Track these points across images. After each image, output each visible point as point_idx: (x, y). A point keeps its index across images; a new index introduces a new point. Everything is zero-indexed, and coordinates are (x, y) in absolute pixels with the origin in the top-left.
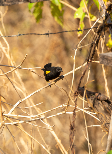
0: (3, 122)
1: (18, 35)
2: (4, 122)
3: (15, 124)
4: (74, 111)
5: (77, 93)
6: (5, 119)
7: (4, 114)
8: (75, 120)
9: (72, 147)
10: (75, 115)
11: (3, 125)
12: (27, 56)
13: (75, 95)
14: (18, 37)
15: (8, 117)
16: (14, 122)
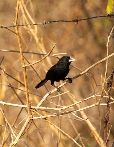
0: (31, 116)
1: (44, 23)
2: (33, 116)
3: (45, 118)
4: (108, 103)
5: (110, 83)
6: (33, 113)
7: (32, 107)
8: (109, 112)
9: (107, 142)
10: (109, 107)
11: (31, 119)
12: (55, 44)
13: (108, 86)
14: (45, 25)
15: (36, 110)
16: (43, 116)
